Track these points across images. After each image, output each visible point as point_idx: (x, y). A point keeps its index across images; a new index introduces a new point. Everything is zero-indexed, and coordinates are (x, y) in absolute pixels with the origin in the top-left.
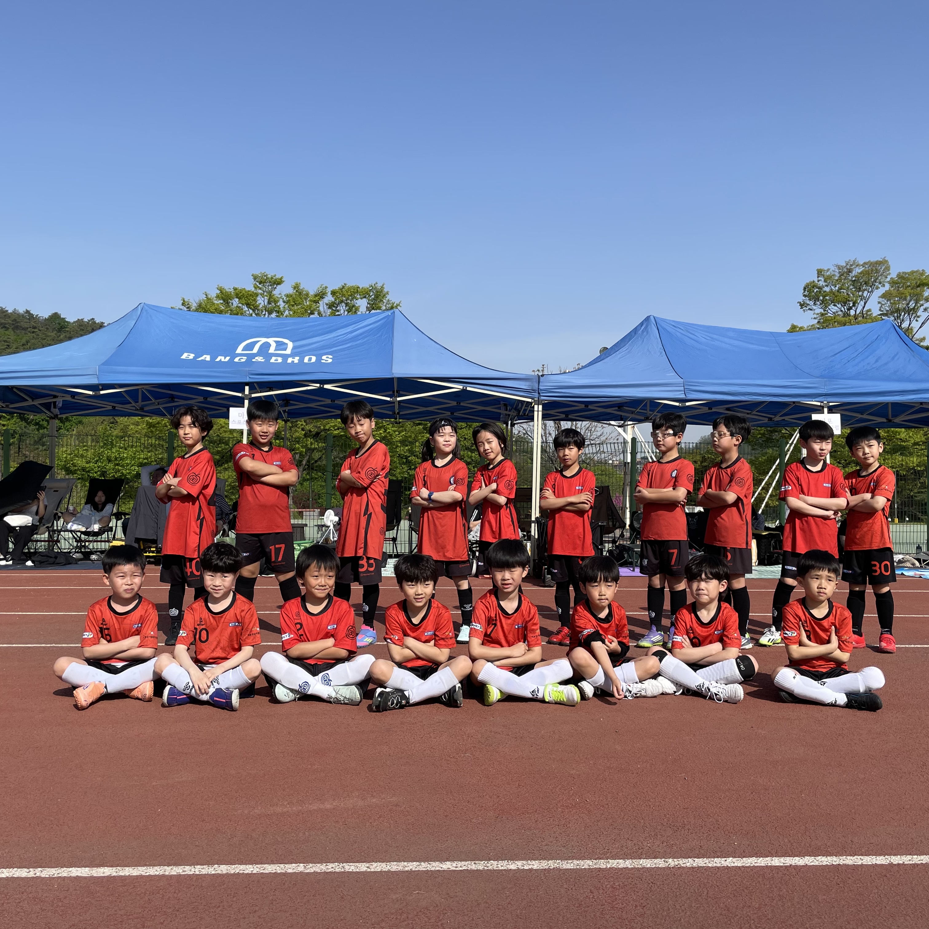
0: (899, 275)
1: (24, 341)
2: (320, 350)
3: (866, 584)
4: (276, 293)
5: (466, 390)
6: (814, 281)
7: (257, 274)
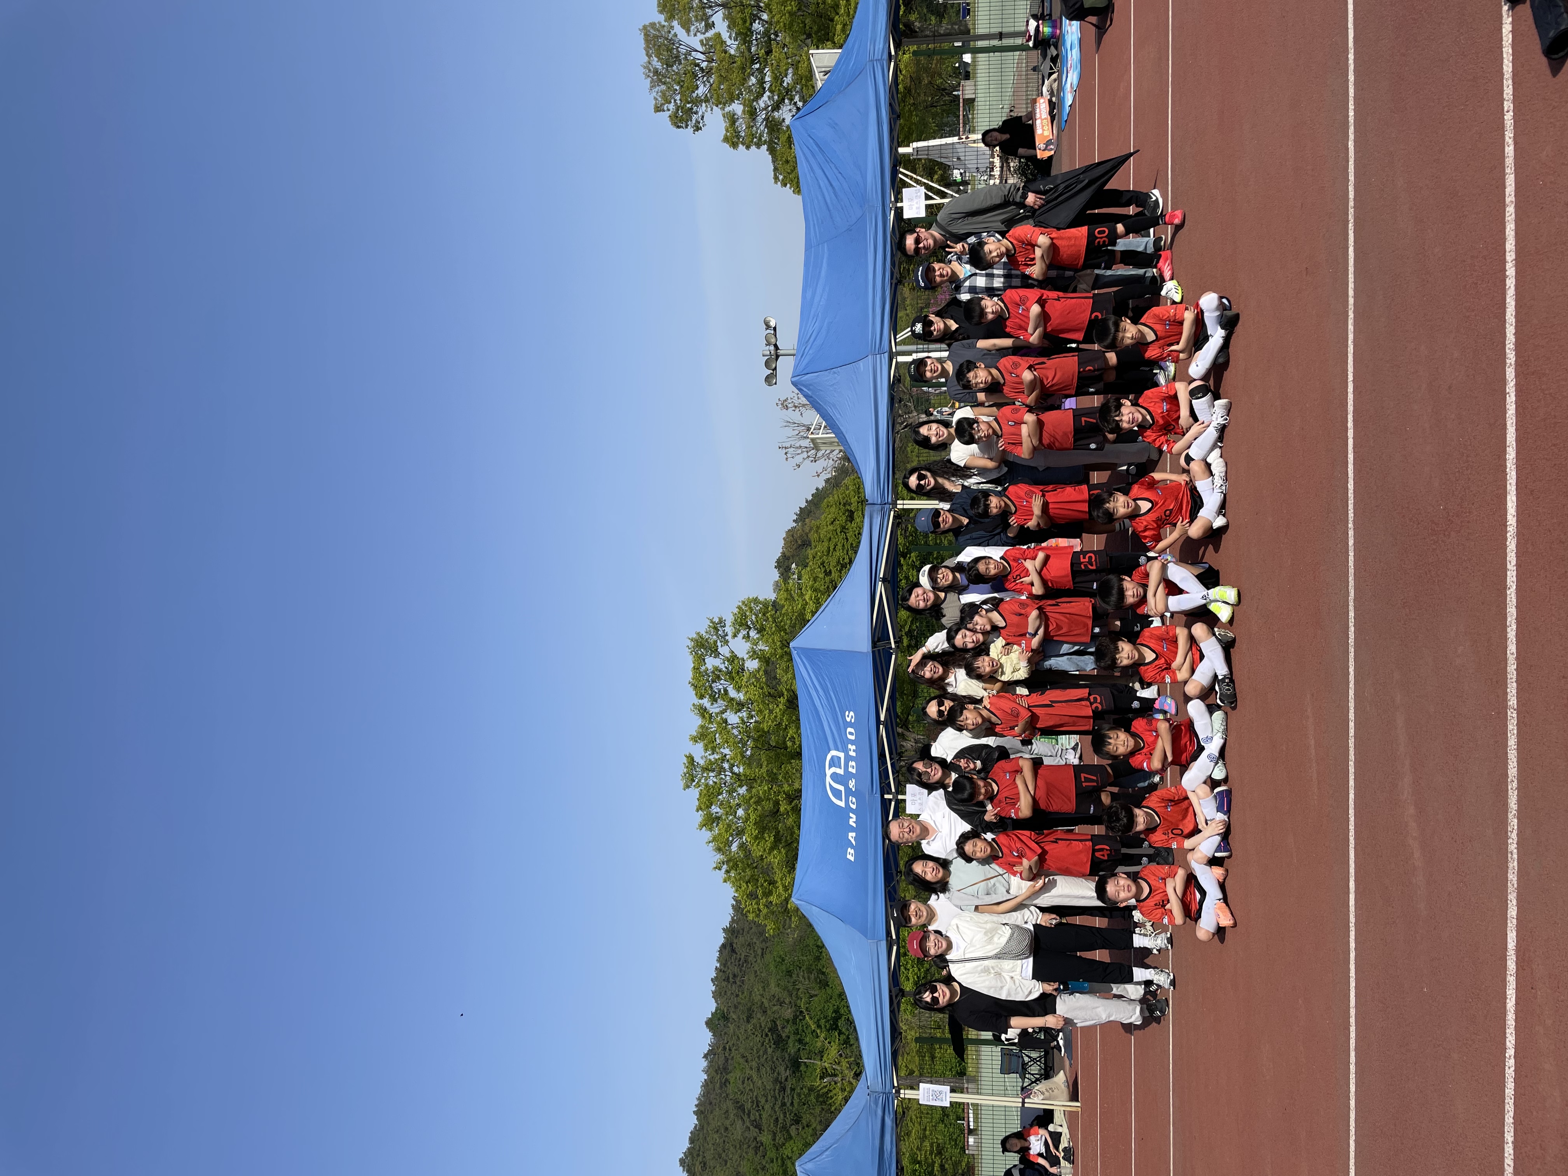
0: (661, 12)
1: (742, 1061)
2: (839, 724)
3: (1114, 251)
4: (702, 762)
5: (883, 578)
6: (670, 116)
7: (683, 784)
